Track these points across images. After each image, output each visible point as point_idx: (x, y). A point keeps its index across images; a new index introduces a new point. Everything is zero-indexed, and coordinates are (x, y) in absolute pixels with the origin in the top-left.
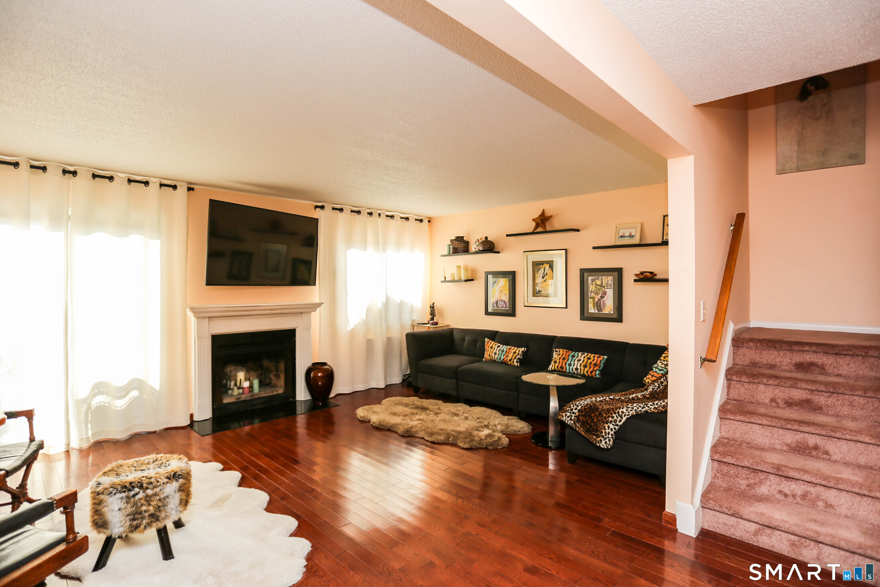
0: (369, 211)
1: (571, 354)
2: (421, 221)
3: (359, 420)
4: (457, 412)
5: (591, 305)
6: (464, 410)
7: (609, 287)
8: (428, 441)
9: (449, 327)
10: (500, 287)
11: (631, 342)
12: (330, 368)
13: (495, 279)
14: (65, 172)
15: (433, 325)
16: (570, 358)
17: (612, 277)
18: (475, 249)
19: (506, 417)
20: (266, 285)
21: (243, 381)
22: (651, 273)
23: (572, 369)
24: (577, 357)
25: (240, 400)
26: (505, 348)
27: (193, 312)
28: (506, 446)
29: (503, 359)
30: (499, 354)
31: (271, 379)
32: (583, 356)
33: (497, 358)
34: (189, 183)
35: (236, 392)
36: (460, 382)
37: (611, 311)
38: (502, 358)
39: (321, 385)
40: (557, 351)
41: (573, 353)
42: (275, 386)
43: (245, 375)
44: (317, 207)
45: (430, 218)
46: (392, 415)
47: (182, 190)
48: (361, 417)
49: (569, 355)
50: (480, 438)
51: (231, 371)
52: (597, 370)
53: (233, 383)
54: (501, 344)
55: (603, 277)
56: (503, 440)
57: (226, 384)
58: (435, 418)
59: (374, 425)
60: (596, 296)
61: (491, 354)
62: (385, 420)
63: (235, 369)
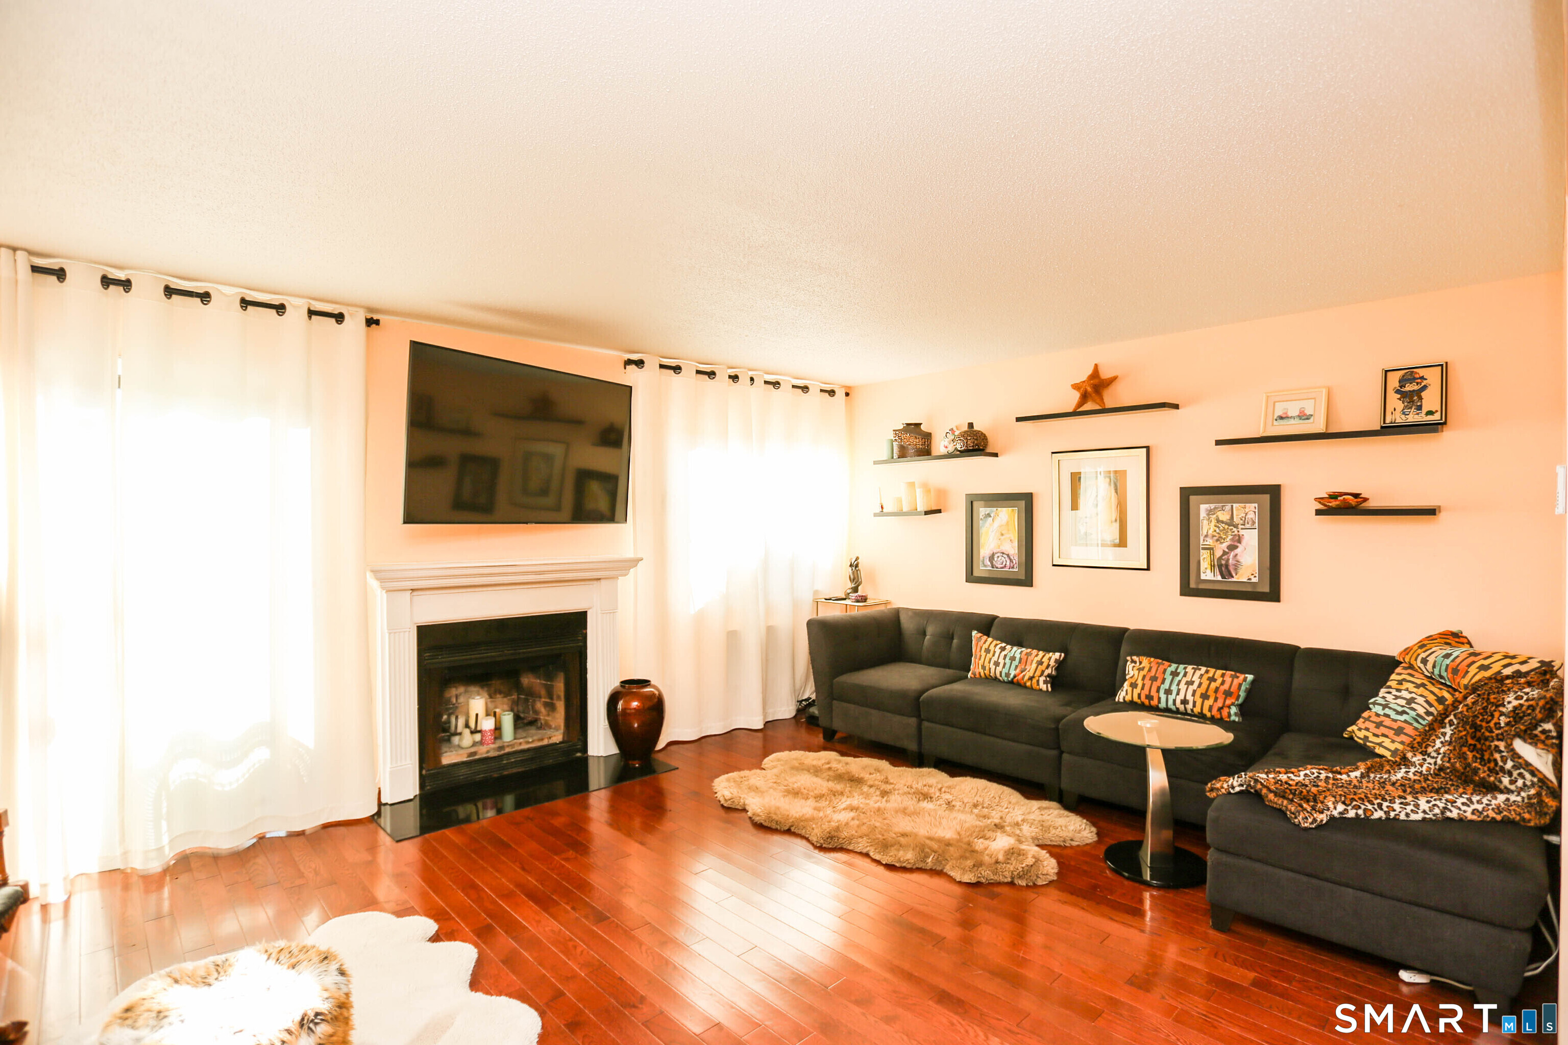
0: (732, 372)
1: (1169, 670)
2: (832, 393)
3: (722, 806)
4: (926, 789)
5: (1205, 565)
6: (940, 786)
7: (1247, 526)
8: (878, 862)
9: (889, 607)
10: (1000, 526)
11: (1303, 645)
12: (657, 693)
13: (988, 510)
14: (107, 282)
15: (858, 601)
16: (1169, 678)
17: (1256, 505)
18: (946, 447)
19: (1035, 804)
20: (527, 523)
21: (483, 718)
22: (1356, 496)
23: (1174, 701)
24: (1185, 675)
25: (477, 757)
26: (1017, 651)
27: (378, 579)
28: (1055, 878)
29: (1015, 676)
30: (1005, 664)
31: (536, 712)
32: (1198, 673)
33: (1001, 673)
34: (370, 310)
35: (467, 739)
36: (926, 724)
37: (1252, 577)
38: (1013, 673)
39: (638, 726)
40: (1133, 661)
41: (1174, 666)
42: (547, 726)
43: (486, 704)
44: (629, 362)
45: (849, 387)
46: (791, 796)
47: (355, 323)
48: (726, 800)
49: (1165, 670)
50: (994, 860)
51: (457, 697)
52: (1233, 704)
53: (461, 722)
54: (1008, 644)
55: (1234, 505)
56: (1045, 863)
57: (448, 722)
58: (882, 804)
59: (757, 819)
60: (1218, 545)
61: (986, 664)
62: (778, 808)
63: (466, 692)
